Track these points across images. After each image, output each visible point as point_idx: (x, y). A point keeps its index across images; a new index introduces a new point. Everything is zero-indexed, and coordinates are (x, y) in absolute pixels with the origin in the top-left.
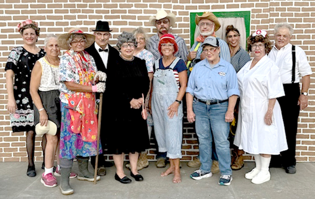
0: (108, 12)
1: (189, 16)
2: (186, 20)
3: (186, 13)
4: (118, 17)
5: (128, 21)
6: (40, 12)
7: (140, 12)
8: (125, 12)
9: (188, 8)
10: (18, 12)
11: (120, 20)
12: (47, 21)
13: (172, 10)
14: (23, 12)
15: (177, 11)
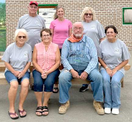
0: (98, 8)
1: (122, 9)
2: (121, 10)
3: (121, 8)
4: (101, 9)
5: (104, 10)
6: (79, 8)
7: (108, 7)
8: (103, 7)
9: (122, 6)
10: (73, 8)
11: (102, 10)
12: (81, 10)
13: (117, 7)
14: (74, 8)
15: (119, 7)
